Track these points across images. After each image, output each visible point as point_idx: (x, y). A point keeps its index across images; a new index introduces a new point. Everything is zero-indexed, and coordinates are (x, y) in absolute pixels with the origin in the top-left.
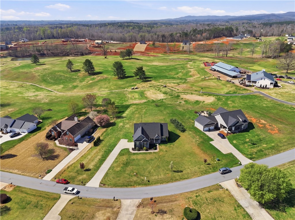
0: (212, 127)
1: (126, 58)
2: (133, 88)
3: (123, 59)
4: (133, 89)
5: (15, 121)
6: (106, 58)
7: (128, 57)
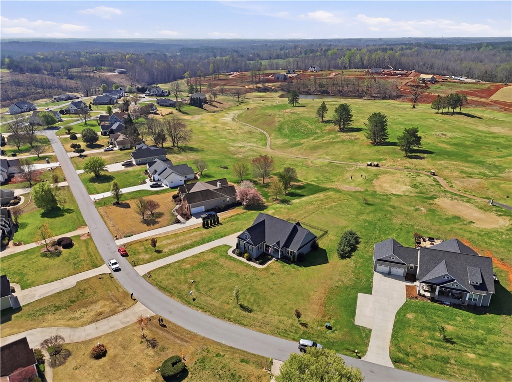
0: (401, 271)
1: (445, 110)
2: (369, 163)
3: (438, 113)
4: (370, 165)
5: (166, 168)
6: (414, 107)
7: (451, 110)
